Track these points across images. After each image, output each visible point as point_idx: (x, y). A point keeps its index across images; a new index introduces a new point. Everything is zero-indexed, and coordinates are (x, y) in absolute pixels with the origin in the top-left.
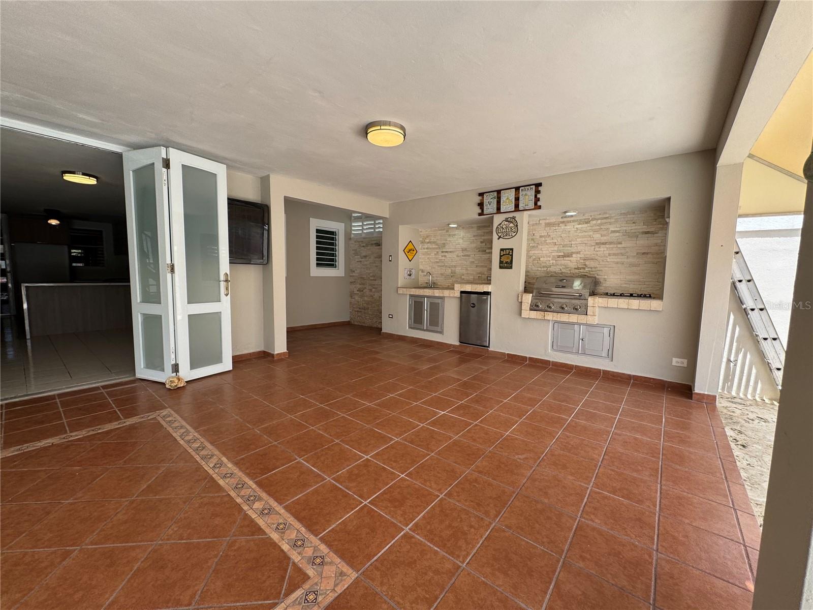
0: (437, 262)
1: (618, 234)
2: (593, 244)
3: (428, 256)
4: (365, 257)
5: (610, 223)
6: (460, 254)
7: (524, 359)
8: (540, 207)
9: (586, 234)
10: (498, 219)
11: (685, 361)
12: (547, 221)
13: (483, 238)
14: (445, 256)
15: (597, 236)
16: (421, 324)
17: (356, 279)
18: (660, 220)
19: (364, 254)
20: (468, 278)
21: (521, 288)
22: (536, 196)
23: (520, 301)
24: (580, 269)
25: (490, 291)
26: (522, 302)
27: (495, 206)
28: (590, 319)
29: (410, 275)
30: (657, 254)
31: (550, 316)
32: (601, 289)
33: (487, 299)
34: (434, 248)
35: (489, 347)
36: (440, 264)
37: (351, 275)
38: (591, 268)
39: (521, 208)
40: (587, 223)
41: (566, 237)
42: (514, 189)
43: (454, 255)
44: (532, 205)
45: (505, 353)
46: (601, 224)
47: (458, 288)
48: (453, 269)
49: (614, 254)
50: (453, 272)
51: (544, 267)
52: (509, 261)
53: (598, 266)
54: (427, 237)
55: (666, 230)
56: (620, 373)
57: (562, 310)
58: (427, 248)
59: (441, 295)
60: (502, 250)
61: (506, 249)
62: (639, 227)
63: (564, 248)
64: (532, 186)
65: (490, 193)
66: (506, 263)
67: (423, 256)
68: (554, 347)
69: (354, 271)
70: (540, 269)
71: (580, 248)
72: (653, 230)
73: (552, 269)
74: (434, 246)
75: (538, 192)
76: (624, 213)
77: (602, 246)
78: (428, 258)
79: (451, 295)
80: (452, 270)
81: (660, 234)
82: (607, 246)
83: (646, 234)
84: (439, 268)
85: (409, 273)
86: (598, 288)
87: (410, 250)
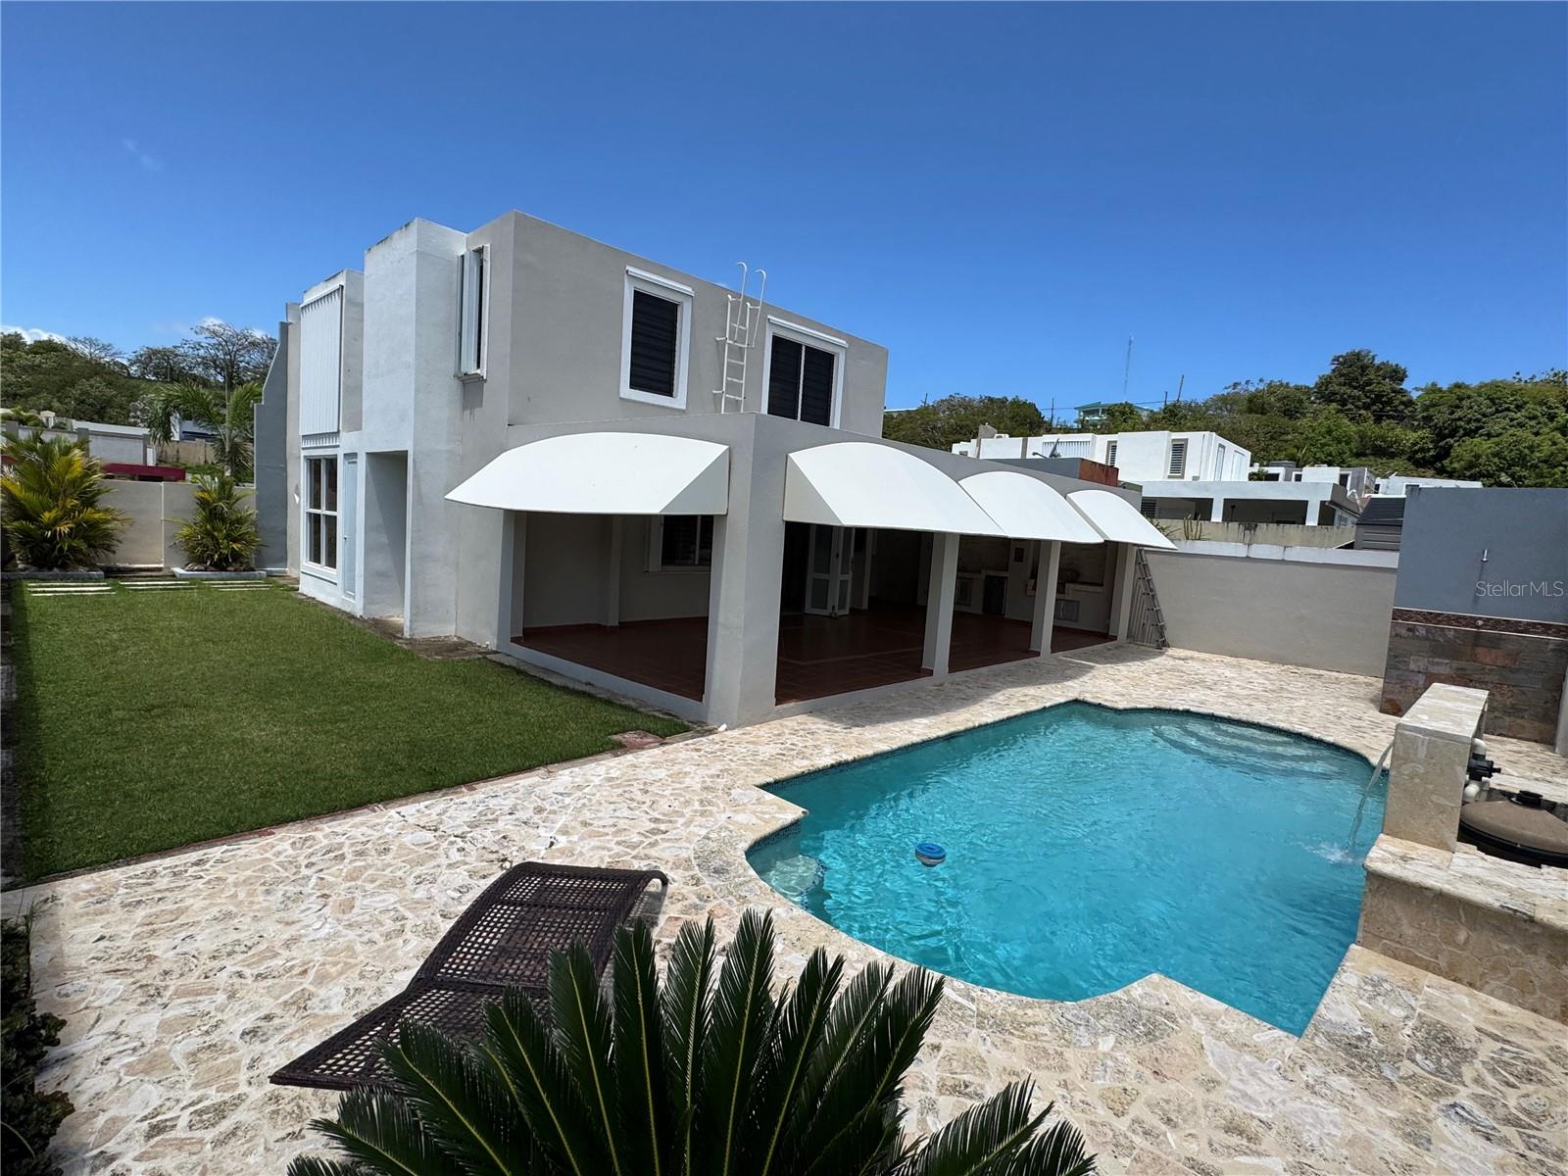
6: (986, 546)
23: (1026, 584)
24: (1070, 565)
25: (1007, 577)
32: (1080, 579)
33: (1004, 582)
43: (981, 546)
47: (984, 573)
50: (981, 560)
53: (1080, 564)
59: (971, 577)
60: (1017, 549)
61: (1019, 548)
66: (1019, 558)
79: (978, 578)
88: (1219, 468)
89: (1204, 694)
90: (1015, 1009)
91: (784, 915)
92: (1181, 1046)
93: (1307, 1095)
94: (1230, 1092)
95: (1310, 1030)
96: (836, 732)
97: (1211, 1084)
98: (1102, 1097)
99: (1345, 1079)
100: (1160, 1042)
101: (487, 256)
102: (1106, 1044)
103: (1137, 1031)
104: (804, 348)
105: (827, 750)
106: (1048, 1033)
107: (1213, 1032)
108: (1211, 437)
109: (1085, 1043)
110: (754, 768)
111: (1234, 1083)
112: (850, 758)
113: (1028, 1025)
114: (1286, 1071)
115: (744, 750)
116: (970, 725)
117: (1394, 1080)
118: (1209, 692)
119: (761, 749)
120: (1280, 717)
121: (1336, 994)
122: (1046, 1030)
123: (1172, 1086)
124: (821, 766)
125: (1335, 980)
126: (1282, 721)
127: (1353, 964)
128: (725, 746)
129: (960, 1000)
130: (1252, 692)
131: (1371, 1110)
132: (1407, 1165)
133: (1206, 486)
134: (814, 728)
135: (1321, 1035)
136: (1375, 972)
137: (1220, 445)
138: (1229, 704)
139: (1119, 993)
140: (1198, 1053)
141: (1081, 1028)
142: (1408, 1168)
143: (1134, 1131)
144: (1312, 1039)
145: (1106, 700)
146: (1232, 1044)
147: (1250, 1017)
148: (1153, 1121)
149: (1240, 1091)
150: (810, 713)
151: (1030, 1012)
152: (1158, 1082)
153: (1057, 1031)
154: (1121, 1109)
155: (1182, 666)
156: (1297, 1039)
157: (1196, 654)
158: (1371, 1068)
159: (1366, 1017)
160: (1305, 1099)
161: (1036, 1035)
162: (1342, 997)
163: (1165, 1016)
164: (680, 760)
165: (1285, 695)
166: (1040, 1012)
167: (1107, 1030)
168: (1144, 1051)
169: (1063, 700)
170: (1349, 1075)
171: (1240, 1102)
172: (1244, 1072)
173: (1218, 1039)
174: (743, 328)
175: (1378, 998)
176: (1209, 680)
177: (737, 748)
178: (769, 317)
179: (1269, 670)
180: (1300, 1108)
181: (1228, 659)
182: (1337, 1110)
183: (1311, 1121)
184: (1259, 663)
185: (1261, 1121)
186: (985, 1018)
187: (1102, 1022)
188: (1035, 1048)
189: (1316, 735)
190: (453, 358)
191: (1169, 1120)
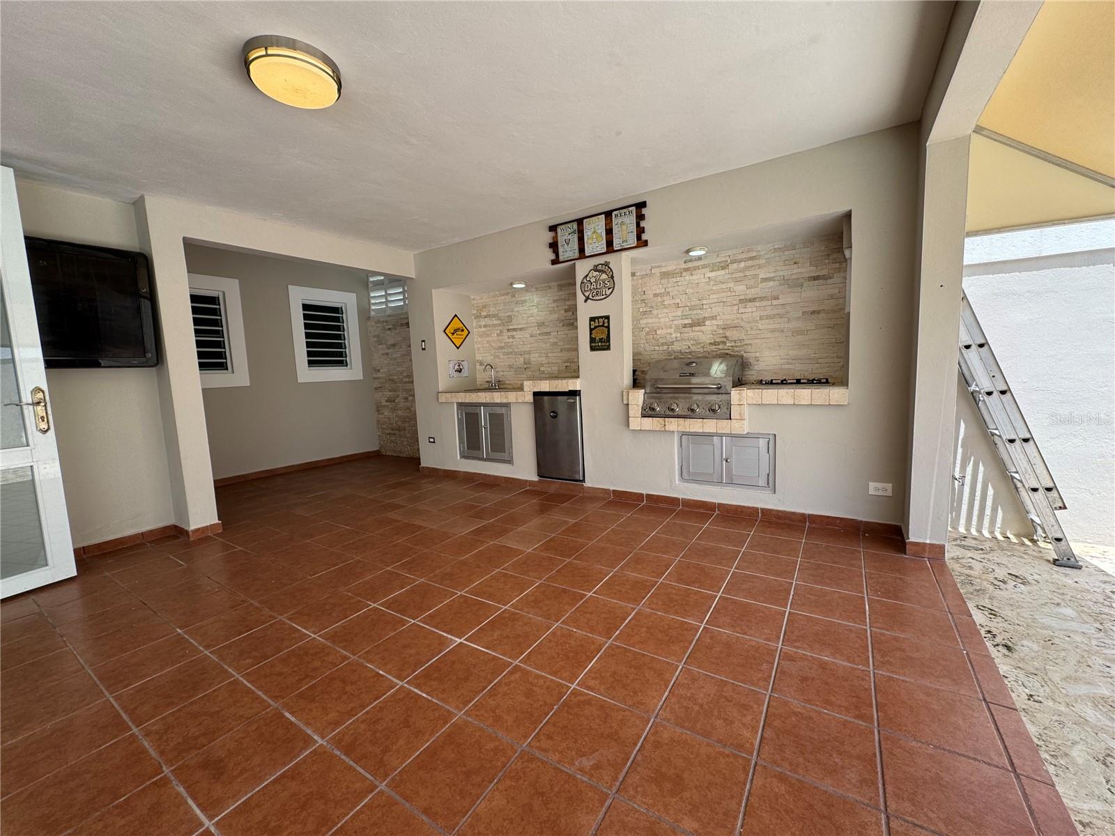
0: (502, 348)
1: (771, 283)
2: (735, 302)
3: (487, 339)
4: (394, 345)
5: (760, 267)
6: (534, 332)
7: (639, 497)
8: (645, 244)
9: (724, 286)
10: (583, 268)
11: (889, 486)
12: (664, 270)
13: (568, 303)
14: (513, 337)
15: (740, 289)
16: (479, 450)
17: (382, 383)
18: (835, 256)
19: (391, 342)
20: (549, 369)
21: (627, 379)
22: (638, 224)
23: (625, 402)
24: (719, 344)
25: (578, 389)
26: (628, 404)
27: (576, 246)
28: (735, 426)
29: (460, 371)
30: (834, 311)
31: (673, 425)
32: (752, 375)
33: (575, 402)
34: (495, 326)
35: (584, 481)
36: (506, 350)
37: (375, 376)
38: (735, 341)
39: (616, 247)
40: (723, 268)
41: (693, 293)
42: (603, 216)
43: (526, 334)
44: (633, 241)
45: (609, 490)
46: (746, 268)
47: (530, 387)
48: (527, 356)
49: (769, 317)
50: (527, 362)
51: (663, 344)
52: (604, 336)
53: (744, 337)
54: (484, 307)
55: (846, 271)
56: (788, 513)
57: (691, 414)
58: (485, 326)
59: (505, 401)
60: (592, 319)
61: (598, 318)
62: (803, 270)
63: (691, 312)
64: (630, 209)
65: (567, 225)
66: (601, 340)
67: (480, 339)
68: (685, 474)
69: (379, 371)
70: (657, 348)
71: (717, 309)
72: (825, 272)
73: (676, 347)
74: (495, 322)
75: (640, 217)
76: (780, 248)
77: (749, 304)
78: (488, 342)
79: (520, 401)
80: (524, 358)
81: (837, 279)
82: (757, 304)
83: (814, 280)
84: (505, 357)
85: (457, 367)
86: (747, 373)
87: (456, 331)
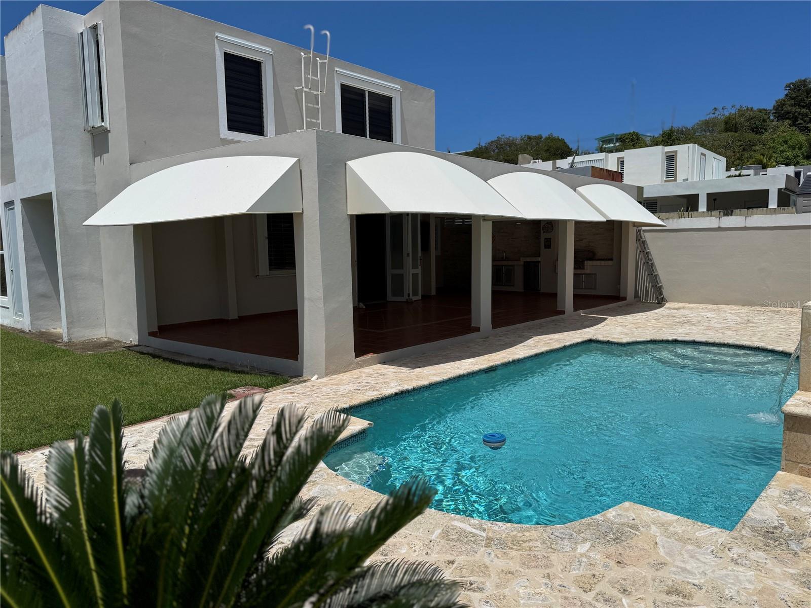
0: (509, 245)
3: (503, 241)
6: (523, 240)
14: (514, 241)
16: (501, 282)
17: (449, 257)
19: (455, 239)
20: (529, 253)
21: (556, 258)
23: (555, 265)
24: (587, 247)
25: (540, 261)
28: (586, 271)
33: (539, 265)
35: (540, 290)
38: (591, 247)
40: (589, 223)
41: (580, 230)
43: (519, 240)
45: (548, 293)
46: (596, 224)
49: (602, 239)
53: (594, 245)
56: (599, 295)
58: (502, 236)
59: (512, 264)
60: (546, 239)
63: (579, 236)
66: (548, 245)
67: (499, 241)
71: (587, 236)
74: (506, 235)
77: (596, 235)
79: (519, 264)
80: (518, 249)
82: (599, 235)
84: (510, 248)
86: (595, 256)
88: (702, 171)
89: (690, 329)
90: (516, 533)
91: (343, 490)
92: (640, 544)
93: (731, 566)
94: (674, 569)
95: (740, 525)
96: (402, 372)
97: (660, 565)
98: (575, 581)
99: (761, 553)
100: (624, 543)
101: (101, 31)
102: (583, 548)
103: (608, 538)
104: (367, 94)
105: (393, 385)
106: (540, 545)
107: (665, 534)
108: (694, 148)
109: (567, 549)
110: (334, 400)
111: (678, 563)
112: (410, 387)
113: (525, 542)
114: (717, 552)
115: (329, 390)
116: (506, 360)
117: (797, 550)
118: (694, 327)
119: (342, 388)
120: (745, 339)
121: (761, 503)
122: (538, 544)
123: (630, 569)
124: (387, 395)
125: (763, 494)
126: (745, 340)
127: (776, 483)
128: (314, 388)
129: (474, 531)
130: (727, 325)
131: (778, 570)
132: (800, 601)
133: (693, 185)
134: (385, 371)
135: (747, 528)
136: (793, 486)
137: (702, 154)
138: (707, 333)
139: (597, 517)
140: (652, 548)
141: (566, 541)
142: (800, 603)
143: (597, 600)
144: (740, 531)
145: (614, 338)
146: (680, 540)
147: (695, 522)
148: (614, 592)
149: (681, 568)
150: (384, 362)
151: (527, 534)
152: (619, 568)
153: (546, 544)
154: (589, 587)
155: (676, 313)
156: (728, 532)
157: (687, 305)
158: (781, 544)
159: (782, 514)
160: (730, 568)
161: (530, 548)
162: (767, 503)
163: (631, 527)
164: (278, 400)
165: (750, 325)
166: (534, 534)
167: (585, 540)
168: (611, 549)
169: (580, 340)
170: (764, 551)
171: (680, 575)
172: (686, 556)
173: (670, 537)
174: (315, 78)
175: (793, 502)
176: (695, 320)
177: (323, 389)
178: (336, 69)
179: (740, 311)
180: (726, 574)
181: (710, 306)
182: (752, 573)
183: (732, 581)
184: (734, 307)
185: (695, 585)
186: (492, 541)
187: (582, 535)
188: (528, 555)
189: (770, 347)
190: (82, 115)
191: (624, 590)
